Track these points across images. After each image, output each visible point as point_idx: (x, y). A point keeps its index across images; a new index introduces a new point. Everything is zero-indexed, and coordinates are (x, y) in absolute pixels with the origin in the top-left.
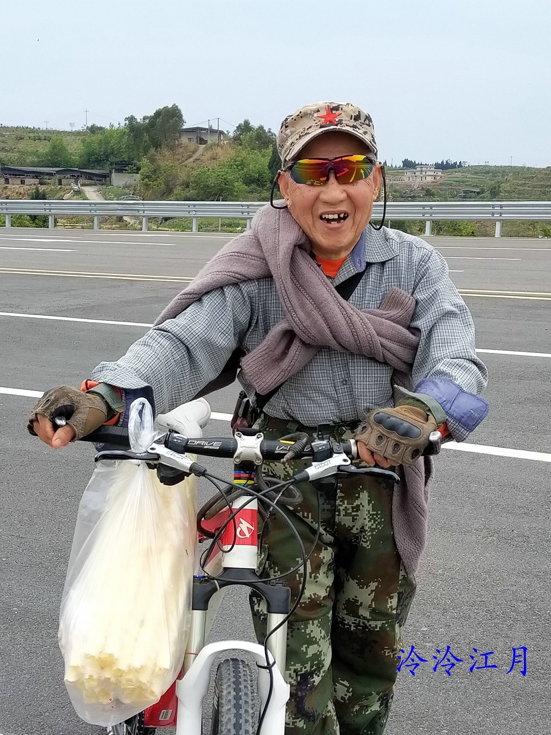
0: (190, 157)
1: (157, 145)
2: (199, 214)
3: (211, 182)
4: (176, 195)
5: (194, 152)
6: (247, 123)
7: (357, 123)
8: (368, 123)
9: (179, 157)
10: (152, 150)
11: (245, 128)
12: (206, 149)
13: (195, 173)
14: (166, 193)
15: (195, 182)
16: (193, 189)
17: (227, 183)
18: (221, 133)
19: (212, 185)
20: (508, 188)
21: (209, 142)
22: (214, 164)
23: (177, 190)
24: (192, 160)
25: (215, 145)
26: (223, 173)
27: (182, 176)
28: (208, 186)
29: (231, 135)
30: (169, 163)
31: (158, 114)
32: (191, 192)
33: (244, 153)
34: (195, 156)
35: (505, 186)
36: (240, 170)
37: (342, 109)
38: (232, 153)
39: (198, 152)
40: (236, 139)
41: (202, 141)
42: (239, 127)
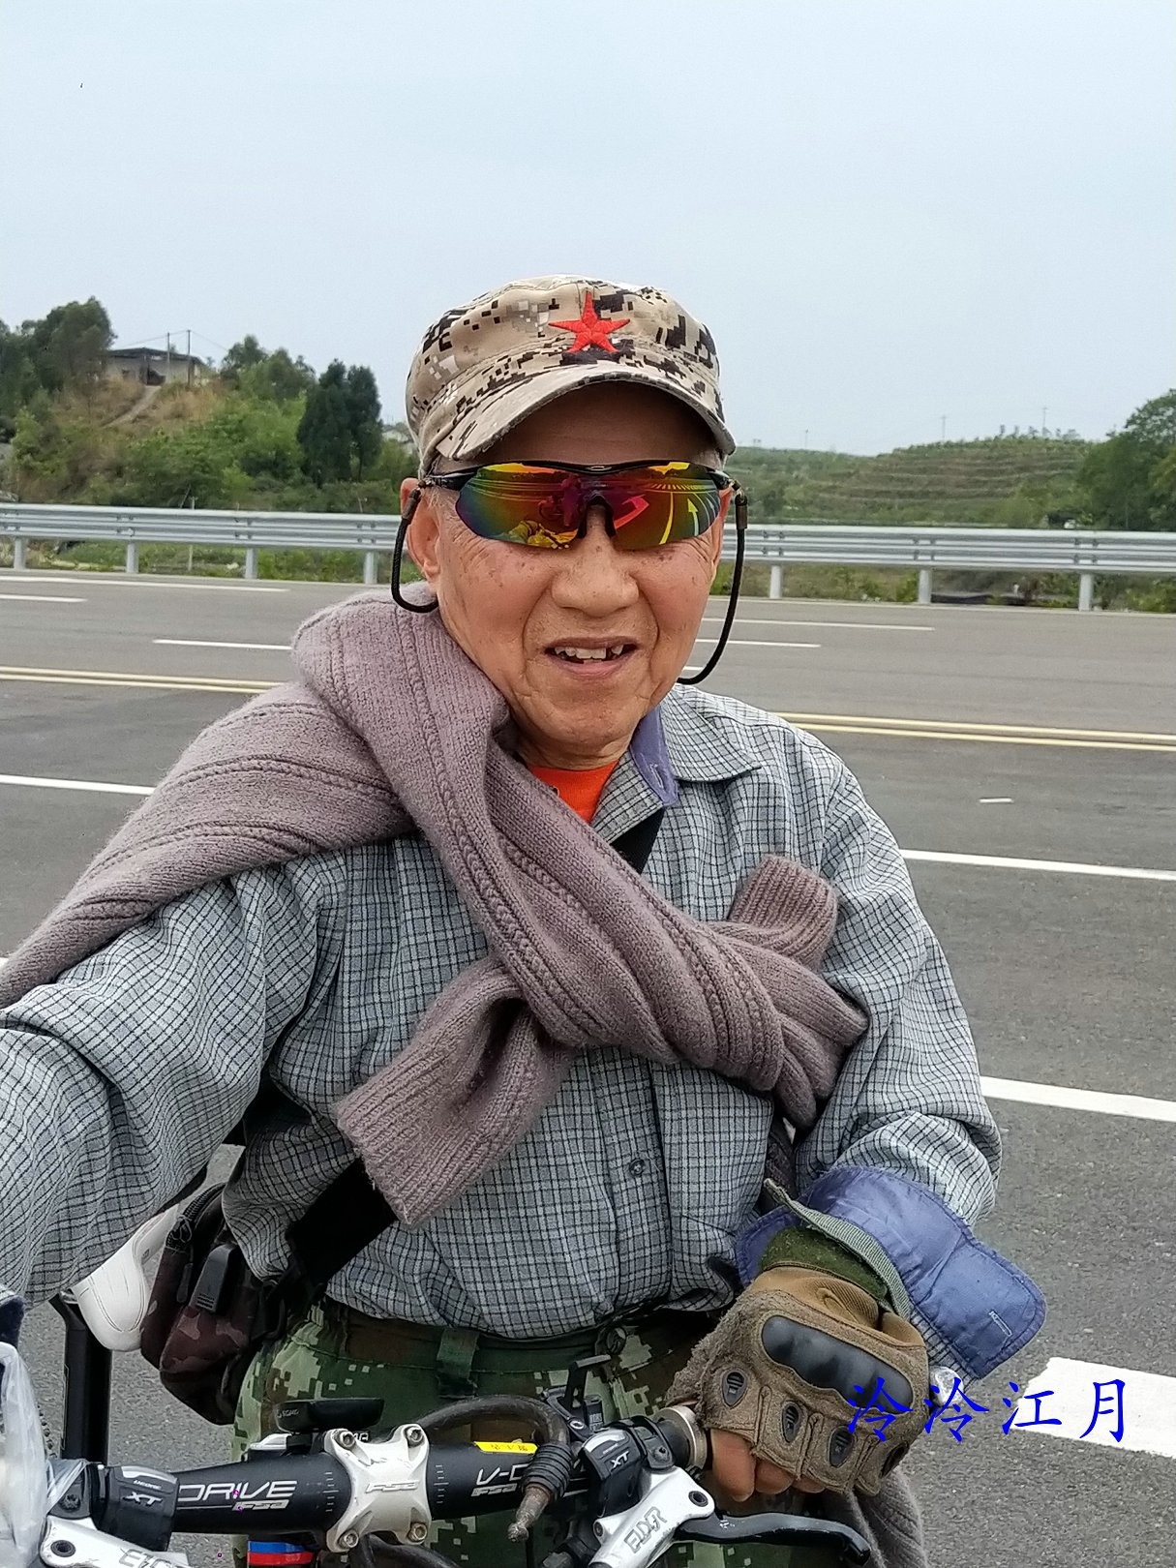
0: (126, 410)
1: (53, 384)
2: (141, 536)
3: (173, 464)
4: (94, 490)
5: (134, 401)
6: (251, 343)
7: (675, 356)
8: (706, 357)
9: (102, 410)
10: (41, 395)
11: (247, 352)
12: (162, 396)
13: (136, 445)
14: (72, 487)
15: (137, 465)
16: (132, 479)
17: (207, 469)
18: (195, 361)
19: (174, 472)
20: (800, 496)
21: (169, 381)
22: (179, 428)
23: (97, 481)
24: (129, 417)
25: (181, 386)
26: (199, 448)
27: (108, 450)
28: (164, 475)
29: (218, 366)
30: (79, 423)
31: (56, 316)
32: (127, 487)
33: (244, 406)
34: (138, 409)
35: (794, 492)
36: (235, 442)
37: (630, 307)
38: (218, 405)
39: (142, 401)
40: (228, 376)
41: (152, 378)
42: (234, 352)
